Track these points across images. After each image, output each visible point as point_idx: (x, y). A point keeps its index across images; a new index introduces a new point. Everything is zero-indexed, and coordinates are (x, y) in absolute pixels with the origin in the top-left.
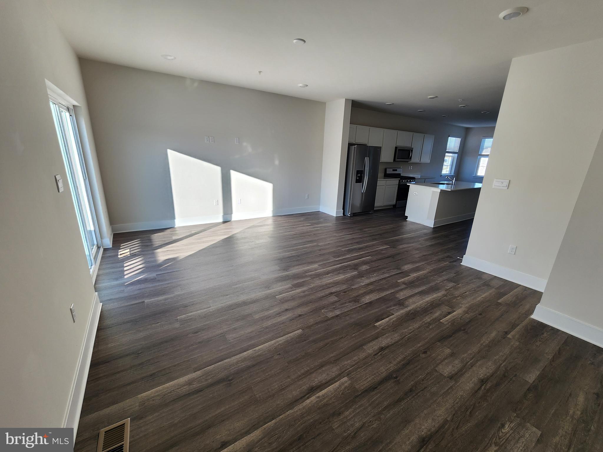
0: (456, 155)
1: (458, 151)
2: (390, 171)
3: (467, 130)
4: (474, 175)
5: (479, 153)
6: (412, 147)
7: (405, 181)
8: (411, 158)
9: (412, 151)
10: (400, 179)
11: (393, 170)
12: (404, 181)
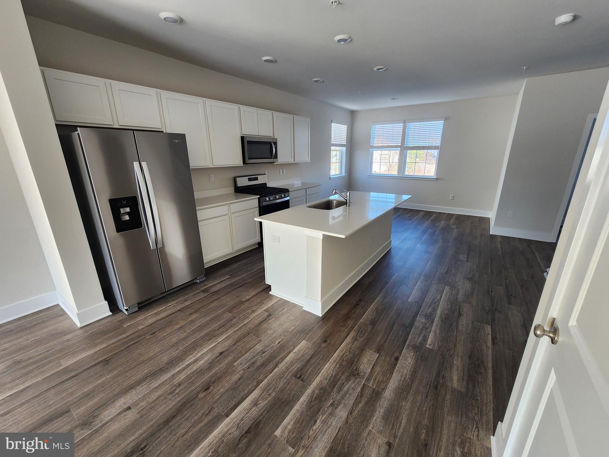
0: (344, 148)
1: (345, 143)
2: (243, 182)
3: (353, 113)
4: (369, 173)
5: (371, 145)
6: (275, 137)
7: (269, 199)
8: (276, 157)
9: (275, 144)
10: (259, 196)
11: (250, 180)
12: (267, 199)
